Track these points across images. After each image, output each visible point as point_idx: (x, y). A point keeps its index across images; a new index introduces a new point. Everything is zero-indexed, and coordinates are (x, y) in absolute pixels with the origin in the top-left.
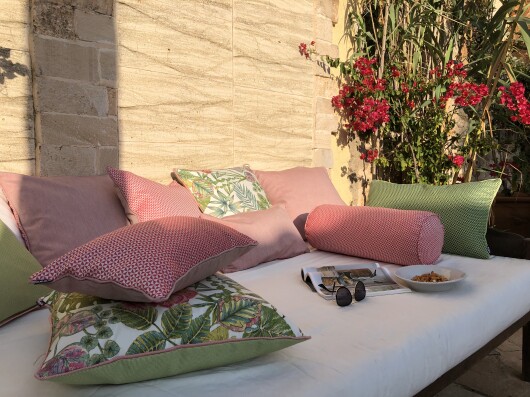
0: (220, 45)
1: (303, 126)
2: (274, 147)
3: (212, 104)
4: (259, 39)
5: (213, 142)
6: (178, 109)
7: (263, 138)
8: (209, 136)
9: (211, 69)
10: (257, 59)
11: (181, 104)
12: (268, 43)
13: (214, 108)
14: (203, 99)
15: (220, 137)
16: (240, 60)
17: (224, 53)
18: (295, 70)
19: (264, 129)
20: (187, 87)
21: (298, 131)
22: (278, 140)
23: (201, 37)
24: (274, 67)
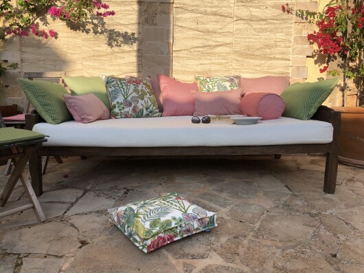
0: (226, 16)
1: (283, 53)
2: (259, 66)
3: (220, 45)
4: (251, 9)
5: (219, 64)
6: (201, 49)
7: (252, 61)
8: (217, 61)
9: (220, 29)
10: (250, 20)
11: (202, 47)
12: (257, 10)
13: (221, 48)
14: (214, 44)
15: (223, 61)
16: (238, 22)
17: (228, 20)
19: (253, 56)
20: (206, 39)
21: (278, 56)
22: (263, 62)
23: (215, 14)
24: (261, 22)
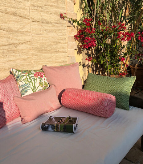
0: (24, 17)
1: (63, 48)
2: (51, 58)
3: (22, 43)
4: (42, 13)
5: (23, 59)
6: (6, 47)
7: (46, 55)
8: (22, 57)
9: (20, 28)
10: (41, 22)
11: (7, 45)
12: (46, 14)
13: (23, 45)
14: (17, 42)
15: (26, 57)
16: (34, 23)
17: (26, 21)
18: (58, 25)
19: (46, 51)
20: (10, 38)
21: (61, 50)
22: (53, 55)
23: (14, 14)
24: (49, 25)
